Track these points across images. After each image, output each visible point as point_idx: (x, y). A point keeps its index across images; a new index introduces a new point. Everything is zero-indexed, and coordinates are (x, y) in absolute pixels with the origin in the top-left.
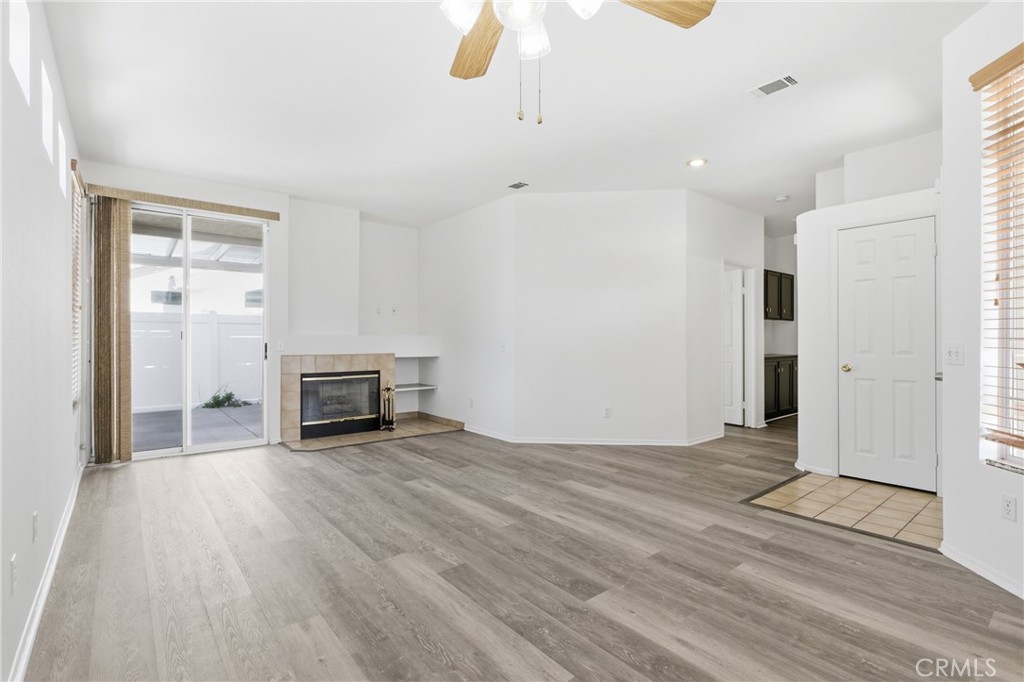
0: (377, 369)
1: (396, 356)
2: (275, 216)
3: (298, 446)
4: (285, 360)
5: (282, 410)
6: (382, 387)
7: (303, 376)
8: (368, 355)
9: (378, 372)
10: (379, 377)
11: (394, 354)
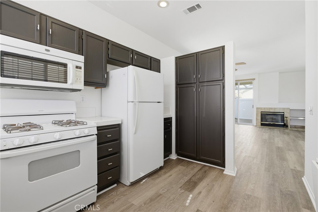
0: (283, 112)
1: (290, 109)
2: (254, 79)
3: (260, 127)
4: (257, 108)
5: (256, 119)
6: (285, 116)
7: (261, 112)
8: (280, 108)
9: (284, 113)
10: (284, 114)
11: (289, 108)
